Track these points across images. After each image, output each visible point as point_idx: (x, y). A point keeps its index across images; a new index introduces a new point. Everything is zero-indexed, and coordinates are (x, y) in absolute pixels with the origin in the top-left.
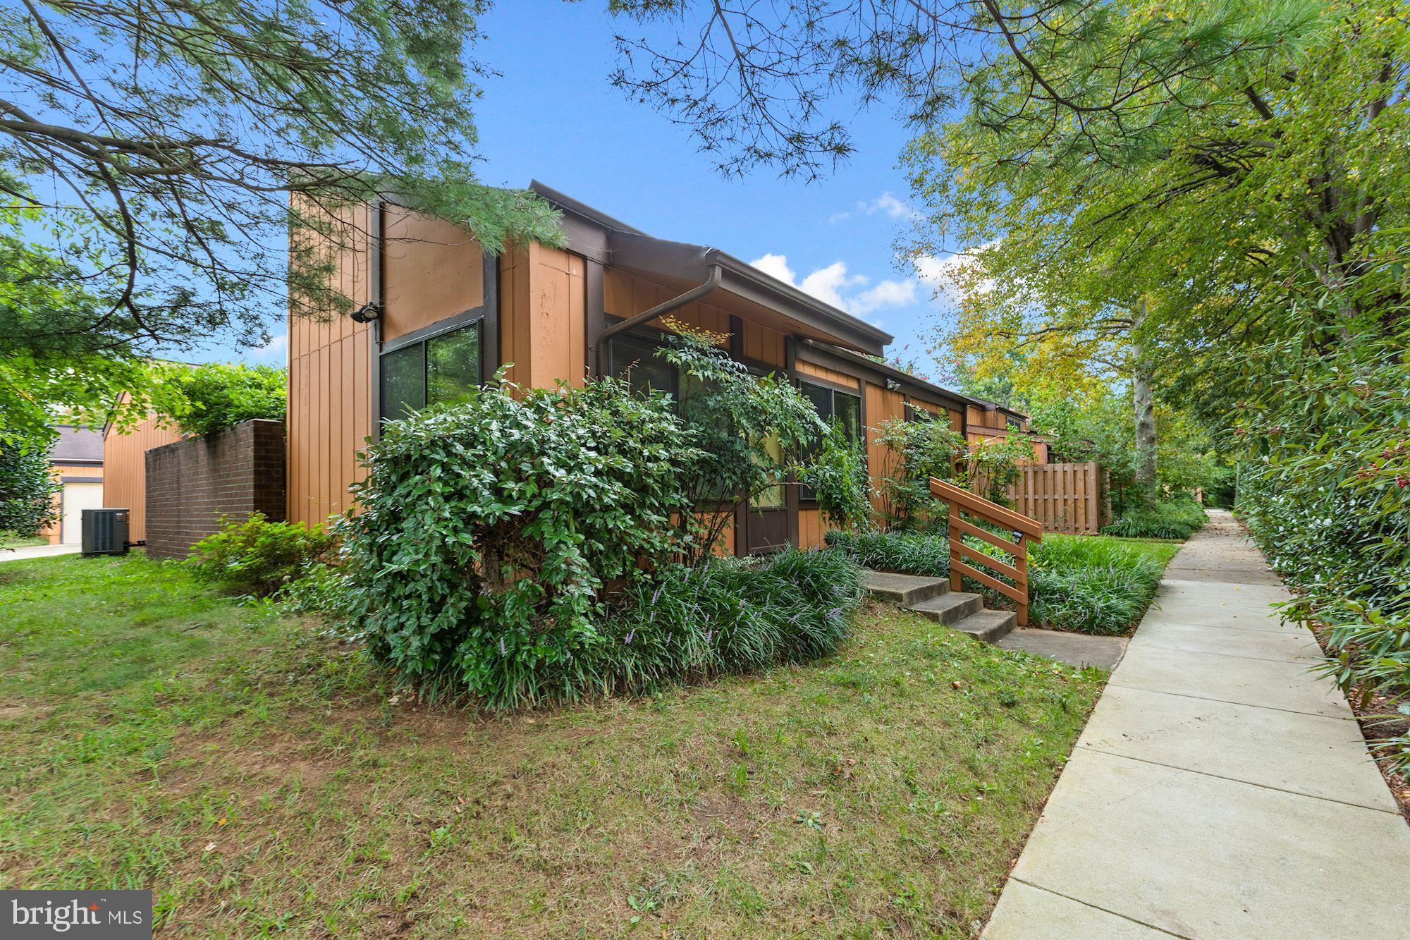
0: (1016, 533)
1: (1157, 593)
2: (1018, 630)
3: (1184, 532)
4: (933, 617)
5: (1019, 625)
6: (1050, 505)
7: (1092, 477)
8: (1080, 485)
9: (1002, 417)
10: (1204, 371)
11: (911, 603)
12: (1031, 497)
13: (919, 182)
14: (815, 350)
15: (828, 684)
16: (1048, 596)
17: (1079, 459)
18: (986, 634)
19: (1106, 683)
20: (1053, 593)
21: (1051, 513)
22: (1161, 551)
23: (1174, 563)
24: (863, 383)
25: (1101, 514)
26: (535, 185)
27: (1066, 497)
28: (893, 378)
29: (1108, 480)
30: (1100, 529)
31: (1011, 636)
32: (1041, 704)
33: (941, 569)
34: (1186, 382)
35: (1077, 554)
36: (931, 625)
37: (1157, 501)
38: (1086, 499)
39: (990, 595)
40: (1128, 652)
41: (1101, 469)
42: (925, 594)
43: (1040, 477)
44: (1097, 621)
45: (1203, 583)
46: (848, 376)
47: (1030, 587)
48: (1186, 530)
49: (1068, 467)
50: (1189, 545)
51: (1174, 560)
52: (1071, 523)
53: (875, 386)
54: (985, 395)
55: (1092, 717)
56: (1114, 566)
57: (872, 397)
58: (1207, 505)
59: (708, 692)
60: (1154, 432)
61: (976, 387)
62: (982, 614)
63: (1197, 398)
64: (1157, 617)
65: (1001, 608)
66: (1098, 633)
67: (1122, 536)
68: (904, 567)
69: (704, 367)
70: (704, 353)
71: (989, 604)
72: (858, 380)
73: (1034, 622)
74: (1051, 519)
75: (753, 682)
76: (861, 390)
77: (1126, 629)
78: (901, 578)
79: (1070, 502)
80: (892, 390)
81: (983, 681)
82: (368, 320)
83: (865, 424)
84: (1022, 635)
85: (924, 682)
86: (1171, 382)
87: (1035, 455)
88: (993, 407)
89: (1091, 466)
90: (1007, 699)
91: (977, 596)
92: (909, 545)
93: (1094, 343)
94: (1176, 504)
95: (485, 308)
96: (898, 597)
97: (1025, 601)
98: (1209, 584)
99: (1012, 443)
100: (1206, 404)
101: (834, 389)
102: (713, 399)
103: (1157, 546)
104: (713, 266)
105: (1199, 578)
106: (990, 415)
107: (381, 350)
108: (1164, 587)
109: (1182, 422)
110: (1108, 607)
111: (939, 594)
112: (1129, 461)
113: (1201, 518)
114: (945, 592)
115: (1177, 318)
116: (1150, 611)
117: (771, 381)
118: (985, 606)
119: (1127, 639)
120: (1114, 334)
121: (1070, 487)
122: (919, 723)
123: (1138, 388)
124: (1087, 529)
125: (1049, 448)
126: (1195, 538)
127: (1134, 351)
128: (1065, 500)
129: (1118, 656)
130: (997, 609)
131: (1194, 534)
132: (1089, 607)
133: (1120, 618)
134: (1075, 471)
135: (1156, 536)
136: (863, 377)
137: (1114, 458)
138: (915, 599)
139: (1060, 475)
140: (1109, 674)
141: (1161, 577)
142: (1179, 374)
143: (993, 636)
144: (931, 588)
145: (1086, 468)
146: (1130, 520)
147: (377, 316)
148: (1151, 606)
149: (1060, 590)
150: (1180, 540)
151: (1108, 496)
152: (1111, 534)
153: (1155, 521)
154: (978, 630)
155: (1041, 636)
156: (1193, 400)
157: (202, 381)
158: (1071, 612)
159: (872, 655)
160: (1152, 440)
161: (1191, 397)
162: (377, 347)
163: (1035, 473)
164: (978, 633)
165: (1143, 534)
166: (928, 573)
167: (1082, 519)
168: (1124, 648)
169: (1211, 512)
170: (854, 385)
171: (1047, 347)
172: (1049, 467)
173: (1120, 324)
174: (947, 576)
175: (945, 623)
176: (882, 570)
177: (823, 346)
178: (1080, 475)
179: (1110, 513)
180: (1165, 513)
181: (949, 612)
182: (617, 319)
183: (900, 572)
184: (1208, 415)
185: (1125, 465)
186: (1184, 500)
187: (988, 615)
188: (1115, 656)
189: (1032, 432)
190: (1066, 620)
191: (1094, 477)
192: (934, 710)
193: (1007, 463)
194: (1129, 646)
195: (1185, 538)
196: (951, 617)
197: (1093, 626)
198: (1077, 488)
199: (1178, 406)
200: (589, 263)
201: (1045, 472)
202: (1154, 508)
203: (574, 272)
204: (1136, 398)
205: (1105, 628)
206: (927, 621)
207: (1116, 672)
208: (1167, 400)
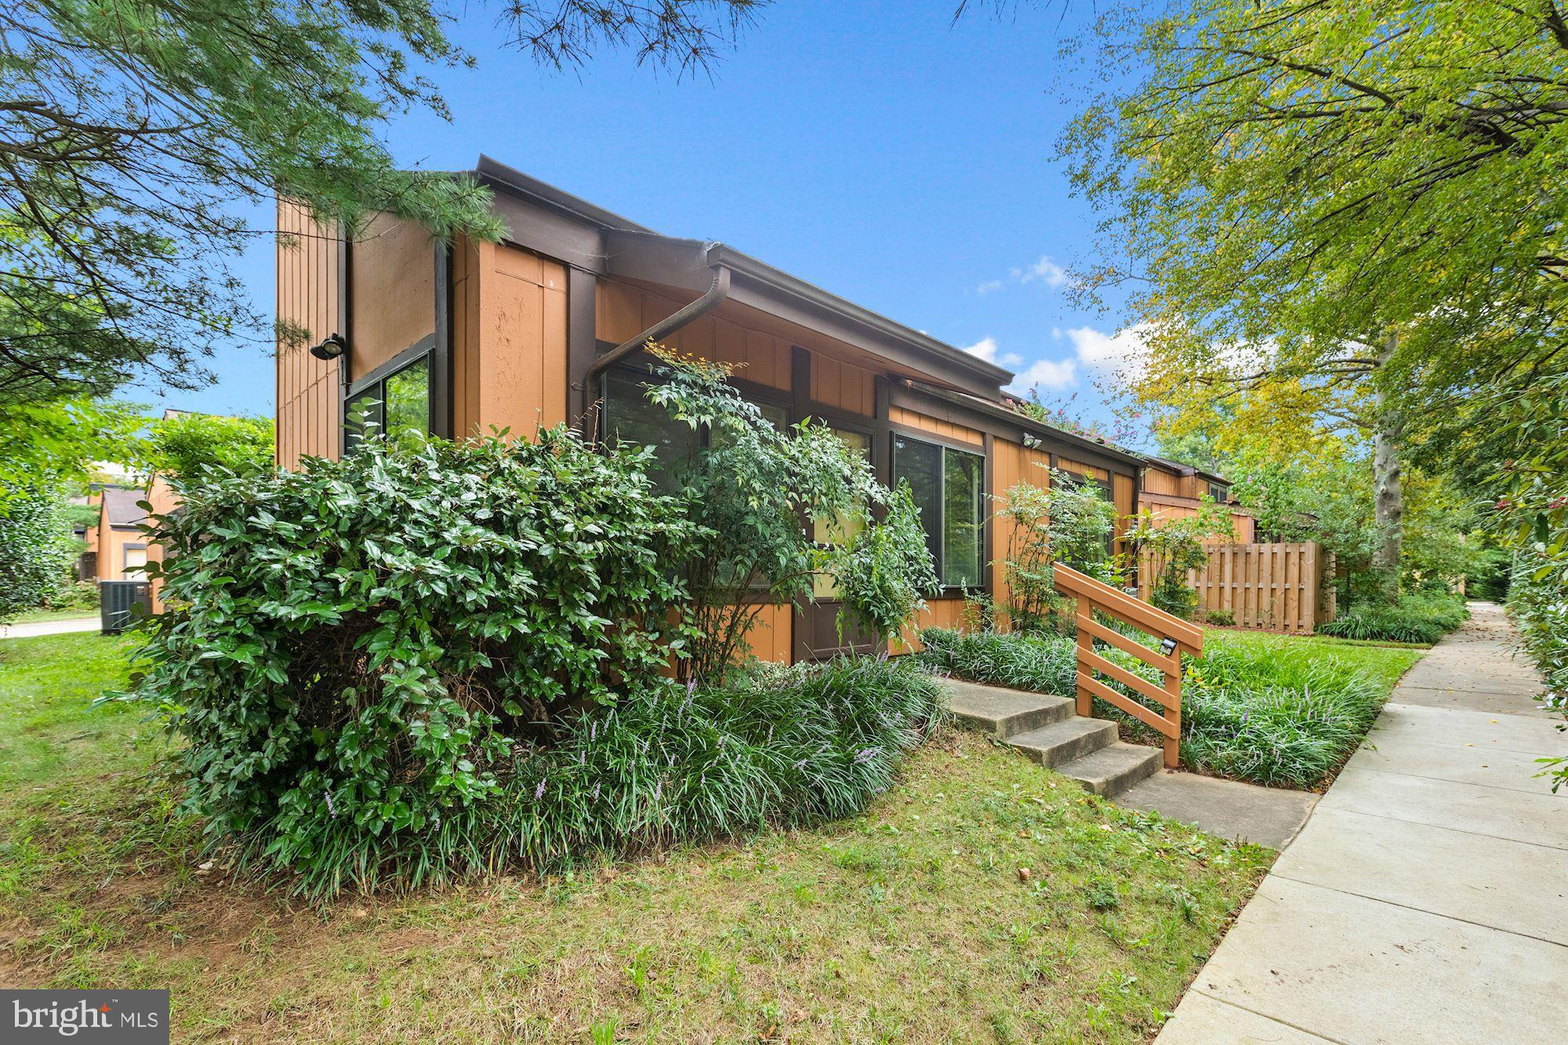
0: (1166, 642)
1: (1376, 724)
2: (1163, 774)
3: (1432, 634)
4: (1035, 756)
5: (1166, 766)
6: (1253, 596)
7: (1310, 562)
8: (1294, 571)
9: (1202, 484)
10: (1471, 425)
11: (1010, 732)
12: (1227, 584)
13: (1083, 177)
14: (916, 394)
15: (831, 864)
16: (1210, 728)
17: (1294, 538)
18: (1107, 782)
19: (1266, 872)
20: (1218, 723)
21: (1253, 605)
22: (1395, 660)
23: (1409, 680)
24: (989, 438)
25: (1321, 608)
26: (485, 162)
27: (1274, 586)
28: (1031, 432)
29: (1334, 565)
30: (1321, 627)
31: (1149, 783)
32: (1153, 908)
33: (1065, 684)
34: (1443, 441)
35: (1263, 669)
36: (1029, 767)
37: (1401, 591)
38: (1300, 590)
39: (1127, 723)
40: (1313, 818)
41: (1323, 552)
42: (1034, 720)
43: (1241, 560)
44: (1275, 768)
45: (1445, 711)
46: (968, 429)
47: (1184, 713)
48: (1434, 632)
49: (1279, 548)
50: (1436, 651)
51: (1410, 674)
52: (1279, 619)
53: (1008, 442)
54: (1189, 458)
55: (1231, 933)
56: (1312, 688)
57: (1002, 457)
58: (1469, 596)
59: (647, 873)
60: (1399, 504)
61: (1178, 448)
62: (1114, 749)
63: (1459, 461)
64: (1369, 761)
65: (1143, 742)
66: (1275, 785)
67: (1346, 636)
68: (1016, 680)
69: (702, 410)
70: (705, 390)
71: (1127, 734)
72: (983, 435)
73: (1187, 764)
74: (1253, 612)
75: (723, 855)
76: (985, 447)
77: (1317, 781)
78: (1007, 696)
79: (1279, 593)
80: (1030, 448)
81: (1071, 867)
82: (333, 356)
83: (990, 492)
84: (1166, 784)
85: (977, 867)
86: (1423, 440)
87: (1235, 532)
88: (1190, 471)
89: (1310, 548)
90: (1099, 897)
91: (1111, 723)
92: (1028, 651)
93: (1325, 392)
94: (1426, 597)
95: (437, 334)
96: (989, 726)
97: (1176, 733)
98: (1455, 713)
99: (1205, 517)
100: (1472, 468)
101: (945, 445)
102: (717, 455)
103: (1390, 652)
104: (716, 268)
105: (1440, 703)
106: (1187, 482)
107: (348, 393)
108: (1386, 714)
109: (1437, 490)
110: (1293, 749)
111: (1057, 720)
112: (1362, 541)
113: (1461, 615)
114: (1067, 717)
115: (1436, 354)
116: (1360, 751)
117: (805, 430)
118: (1121, 737)
119: (1316, 796)
120: (1352, 379)
121: (1280, 574)
122: (941, 942)
123: (1381, 448)
124: (1300, 627)
125: (1256, 523)
126: (1448, 642)
127: (1377, 400)
128: (1273, 590)
129: (1295, 825)
130: (1137, 743)
131: (1446, 636)
132: (1265, 747)
133: (1309, 765)
134: (1287, 554)
135: (1393, 638)
136: (990, 431)
137: (1341, 538)
138: (1016, 729)
139: (1267, 558)
140: (1274, 856)
141: (1384, 701)
142: (1436, 429)
143: (1117, 787)
144: (1045, 713)
145: (1302, 550)
146: (1358, 617)
147: (342, 348)
148: (1363, 745)
149: (1227, 722)
150: (1425, 645)
151: (1332, 585)
152: (1332, 634)
153: (1395, 619)
154: (1097, 775)
155: (1192, 786)
156: (1454, 464)
157: (189, 434)
158: (1239, 753)
159: (917, 817)
160: (1396, 515)
161: (1451, 459)
162: (343, 389)
163: (1235, 554)
164: (1094, 781)
165: (1375, 635)
166: (1046, 689)
167: (1293, 614)
168: (1308, 811)
169: (1474, 606)
170: (977, 440)
171: (1261, 396)
172: (1254, 548)
173: (1361, 366)
174: (1072, 695)
175: (1052, 765)
176: (988, 683)
177: (929, 389)
178: (1294, 559)
179: (1333, 607)
180: (1409, 608)
181: (1060, 749)
182: (604, 347)
183: (1012, 687)
184: (1473, 482)
185: (1355, 547)
186: (1437, 591)
187: (1120, 751)
188: (1294, 824)
189: (1235, 503)
190: (1231, 763)
191: (1312, 561)
192: (975, 919)
193: (1189, 543)
194: (1317, 809)
195: (1433, 642)
196: (1065, 754)
197: (1268, 774)
198: (1290, 575)
199: (1431, 472)
200: (573, 272)
201: (1247, 554)
202: (1394, 601)
203: (552, 285)
204: (1377, 461)
205: (1286, 779)
206: (1025, 760)
207: (1287, 850)
208: (1416, 463)
